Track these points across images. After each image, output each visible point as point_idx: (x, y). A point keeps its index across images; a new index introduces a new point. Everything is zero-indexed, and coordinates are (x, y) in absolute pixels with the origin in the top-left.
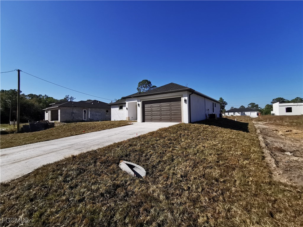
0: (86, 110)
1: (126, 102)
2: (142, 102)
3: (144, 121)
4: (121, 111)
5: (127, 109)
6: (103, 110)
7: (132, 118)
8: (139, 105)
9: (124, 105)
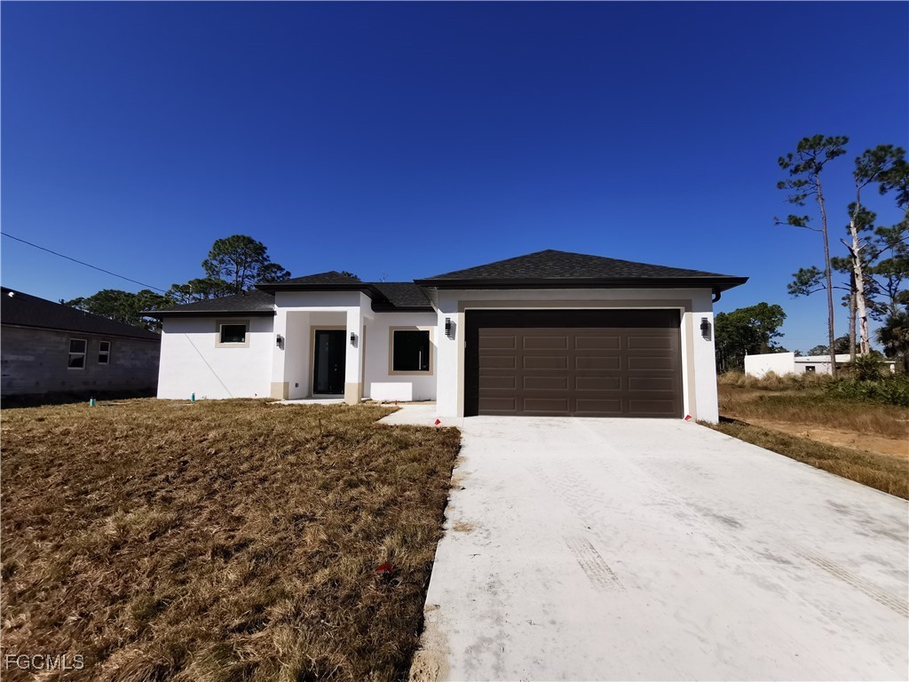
1: (276, 308)
2: (463, 314)
3: (471, 409)
4: (233, 348)
5: (279, 340)
6: (53, 338)
7: (297, 385)
8: (449, 327)
9: (253, 321)
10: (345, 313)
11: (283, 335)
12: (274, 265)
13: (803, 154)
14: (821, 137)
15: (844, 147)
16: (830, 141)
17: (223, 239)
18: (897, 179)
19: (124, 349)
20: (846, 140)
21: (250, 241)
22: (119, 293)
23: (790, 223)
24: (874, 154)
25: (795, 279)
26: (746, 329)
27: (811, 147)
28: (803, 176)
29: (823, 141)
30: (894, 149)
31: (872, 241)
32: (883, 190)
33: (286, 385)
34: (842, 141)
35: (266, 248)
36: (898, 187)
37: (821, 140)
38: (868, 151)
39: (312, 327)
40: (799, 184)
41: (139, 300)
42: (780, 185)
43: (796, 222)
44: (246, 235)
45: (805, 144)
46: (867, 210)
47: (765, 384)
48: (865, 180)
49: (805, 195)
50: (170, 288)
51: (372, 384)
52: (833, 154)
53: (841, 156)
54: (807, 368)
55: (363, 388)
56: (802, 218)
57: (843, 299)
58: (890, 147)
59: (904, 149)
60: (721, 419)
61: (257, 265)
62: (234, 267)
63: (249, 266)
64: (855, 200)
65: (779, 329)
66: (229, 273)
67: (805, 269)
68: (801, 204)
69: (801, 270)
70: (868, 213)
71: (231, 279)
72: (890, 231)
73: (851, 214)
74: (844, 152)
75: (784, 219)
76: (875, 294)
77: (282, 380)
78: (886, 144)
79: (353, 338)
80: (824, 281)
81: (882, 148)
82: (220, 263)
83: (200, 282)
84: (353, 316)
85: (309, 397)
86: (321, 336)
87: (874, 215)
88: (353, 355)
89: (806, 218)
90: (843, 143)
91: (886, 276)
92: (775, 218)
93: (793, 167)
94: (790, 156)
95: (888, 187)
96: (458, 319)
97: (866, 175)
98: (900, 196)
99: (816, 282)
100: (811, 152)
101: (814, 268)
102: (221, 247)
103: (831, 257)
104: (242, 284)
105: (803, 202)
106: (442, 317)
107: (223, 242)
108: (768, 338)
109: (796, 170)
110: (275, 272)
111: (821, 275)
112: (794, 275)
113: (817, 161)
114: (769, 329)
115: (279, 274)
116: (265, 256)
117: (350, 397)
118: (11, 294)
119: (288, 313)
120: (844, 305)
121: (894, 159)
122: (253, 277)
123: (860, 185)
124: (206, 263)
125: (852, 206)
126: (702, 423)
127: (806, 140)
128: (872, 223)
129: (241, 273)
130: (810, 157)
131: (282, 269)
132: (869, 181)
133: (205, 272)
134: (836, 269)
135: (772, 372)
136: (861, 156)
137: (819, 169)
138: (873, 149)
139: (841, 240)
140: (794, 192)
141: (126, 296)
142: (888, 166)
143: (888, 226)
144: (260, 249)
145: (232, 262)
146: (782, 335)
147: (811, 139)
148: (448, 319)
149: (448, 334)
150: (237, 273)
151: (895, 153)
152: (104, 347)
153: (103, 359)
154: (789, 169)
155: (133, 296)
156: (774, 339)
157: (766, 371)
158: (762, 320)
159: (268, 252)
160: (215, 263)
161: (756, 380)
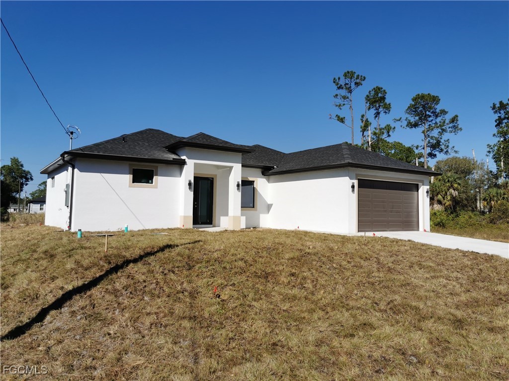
2: (357, 181)
4: (142, 189)
5: (190, 184)
8: (353, 187)
9: (161, 168)
11: (192, 180)
14: (355, 73)
15: (363, 82)
20: (365, 79)
23: (337, 120)
30: (382, 90)
49: (344, 104)
56: (343, 118)
64: (364, 114)
74: (362, 85)
75: (334, 116)
77: (191, 214)
78: (380, 86)
79: (238, 185)
94: (339, 79)
105: (341, 107)
119: (195, 164)
127: (348, 72)
148: (353, 183)
149: (353, 191)
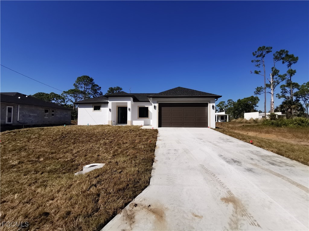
0: (12, 107)
1: (109, 101)
2: (158, 104)
3: (160, 126)
4: (97, 112)
5: (110, 110)
6: (41, 109)
7: (114, 121)
8: (155, 107)
9: (102, 105)
10: (127, 103)
11: (111, 108)
12: (96, 85)
13: (259, 52)
14: (264, 47)
15: (271, 50)
16: (267, 48)
17: (80, 77)
18: (288, 59)
19: (58, 112)
20: (271, 48)
21: (89, 77)
22: (43, 93)
23: (255, 73)
24: (279, 53)
25: (256, 90)
26: (247, 104)
27: (261, 50)
28: (259, 58)
29: (265, 48)
30: (285, 51)
31: (278, 79)
32: (283, 62)
33: (112, 121)
34: (270, 48)
35: (93, 80)
36: (288, 62)
37: (264, 48)
38: (277, 52)
39: (117, 106)
40: (258, 61)
41: (51, 96)
42: (252, 61)
43: (256, 72)
44: (87, 76)
45: (260, 49)
46: (277, 69)
47: (249, 122)
48: (277, 60)
49: (260, 64)
50: (63, 92)
51: (133, 121)
52: (268, 52)
53: (270, 52)
54: (263, 117)
55: (132, 122)
56: (259, 71)
57: (276, 95)
58: (284, 50)
59: (288, 51)
60: (216, 127)
61: (91, 85)
62: (83, 86)
63: (88, 85)
64: (274, 66)
65: (257, 105)
66: (82, 87)
67: (259, 87)
68: (259, 67)
69: (258, 87)
70: (277, 70)
71: (83, 90)
72: (282, 76)
73: (272, 70)
74: (271, 51)
75: (253, 72)
76: (286, 93)
77: (111, 120)
79: (129, 109)
80: (264, 91)
81: (281, 51)
82: (79, 84)
83: (72, 90)
84: (129, 104)
85: (117, 124)
86: (120, 108)
87: (279, 71)
88: (129, 114)
89: (260, 71)
90: (271, 49)
91: (289, 88)
92: (251, 71)
93: (257, 56)
94: (256, 52)
95: (285, 62)
96: (157, 105)
97: (277, 59)
98: (288, 64)
99: (262, 91)
100: (261, 51)
101: (261, 87)
102: (80, 80)
103: (266, 84)
104: (86, 91)
105: (259, 66)
106: (153, 105)
107: (80, 78)
108: (254, 107)
109: (258, 56)
110: (96, 87)
111: (263, 89)
112: (256, 89)
113: (263, 54)
114: (254, 104)
115: (97, 88)
116: (93, 82)
117: (129, 124)
118: (27, 96)
119: (112, 102)
120: (277, 97)
121: (285, 54)
122: (90, 89)
123: (275, 62)
124: (74, 84)
125: (273, 68)
126: (212, 128)
127: (260, 47)
128: (278, 73)
129: (86, 88)
130: (261, 53)
131: (98, 86)
132: (278, 60)
133: (75, 87)
134: (267, 87)
135: (252, 118)
136: (275, 53)
137: (264, 57)
138: (279, 51)
139: (268, 79)
140: (256, 64)
141: (46, 94)
142: (284, 56)
143: (282, 75)
144: (92, 80)
145: (83, 84)
146: (258, 106)
147: (262, 47)
148: (155, 105)
149: (155, 109)
150: (84, 88)
151: (285, 52)
152: (53, 111)
153: (53, 115)
154: (256, 56)
155: (48, 94)
156: (255, 108)
157: (250, 118)
158: (252, 102)
159: (94, 81)
160: (77, 84)
161: (247, 120)
